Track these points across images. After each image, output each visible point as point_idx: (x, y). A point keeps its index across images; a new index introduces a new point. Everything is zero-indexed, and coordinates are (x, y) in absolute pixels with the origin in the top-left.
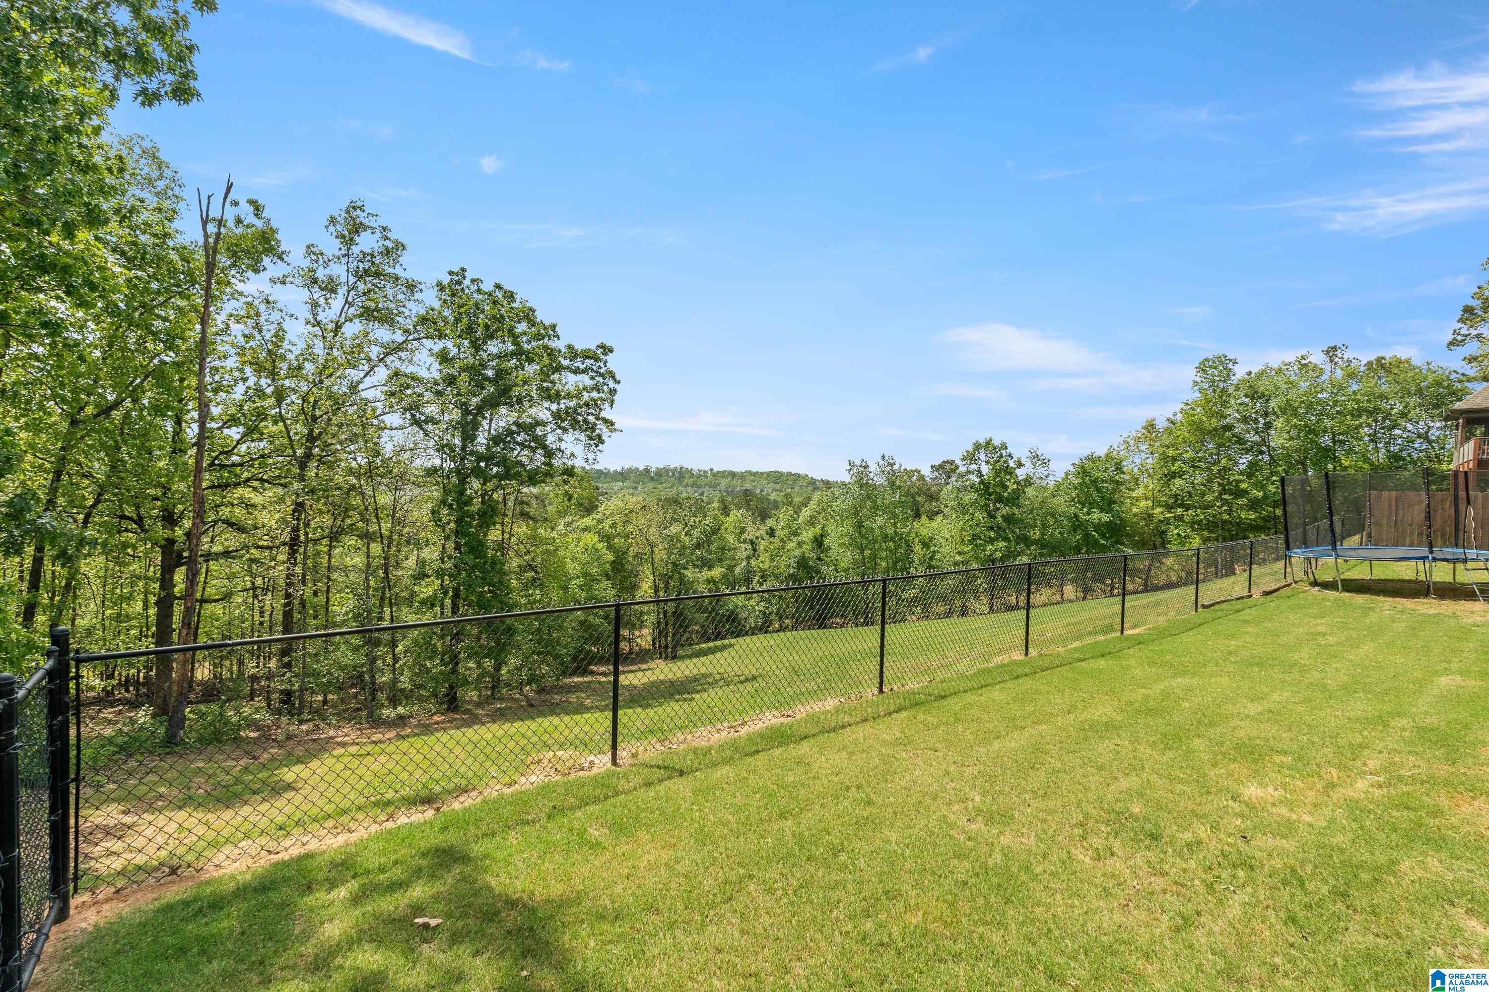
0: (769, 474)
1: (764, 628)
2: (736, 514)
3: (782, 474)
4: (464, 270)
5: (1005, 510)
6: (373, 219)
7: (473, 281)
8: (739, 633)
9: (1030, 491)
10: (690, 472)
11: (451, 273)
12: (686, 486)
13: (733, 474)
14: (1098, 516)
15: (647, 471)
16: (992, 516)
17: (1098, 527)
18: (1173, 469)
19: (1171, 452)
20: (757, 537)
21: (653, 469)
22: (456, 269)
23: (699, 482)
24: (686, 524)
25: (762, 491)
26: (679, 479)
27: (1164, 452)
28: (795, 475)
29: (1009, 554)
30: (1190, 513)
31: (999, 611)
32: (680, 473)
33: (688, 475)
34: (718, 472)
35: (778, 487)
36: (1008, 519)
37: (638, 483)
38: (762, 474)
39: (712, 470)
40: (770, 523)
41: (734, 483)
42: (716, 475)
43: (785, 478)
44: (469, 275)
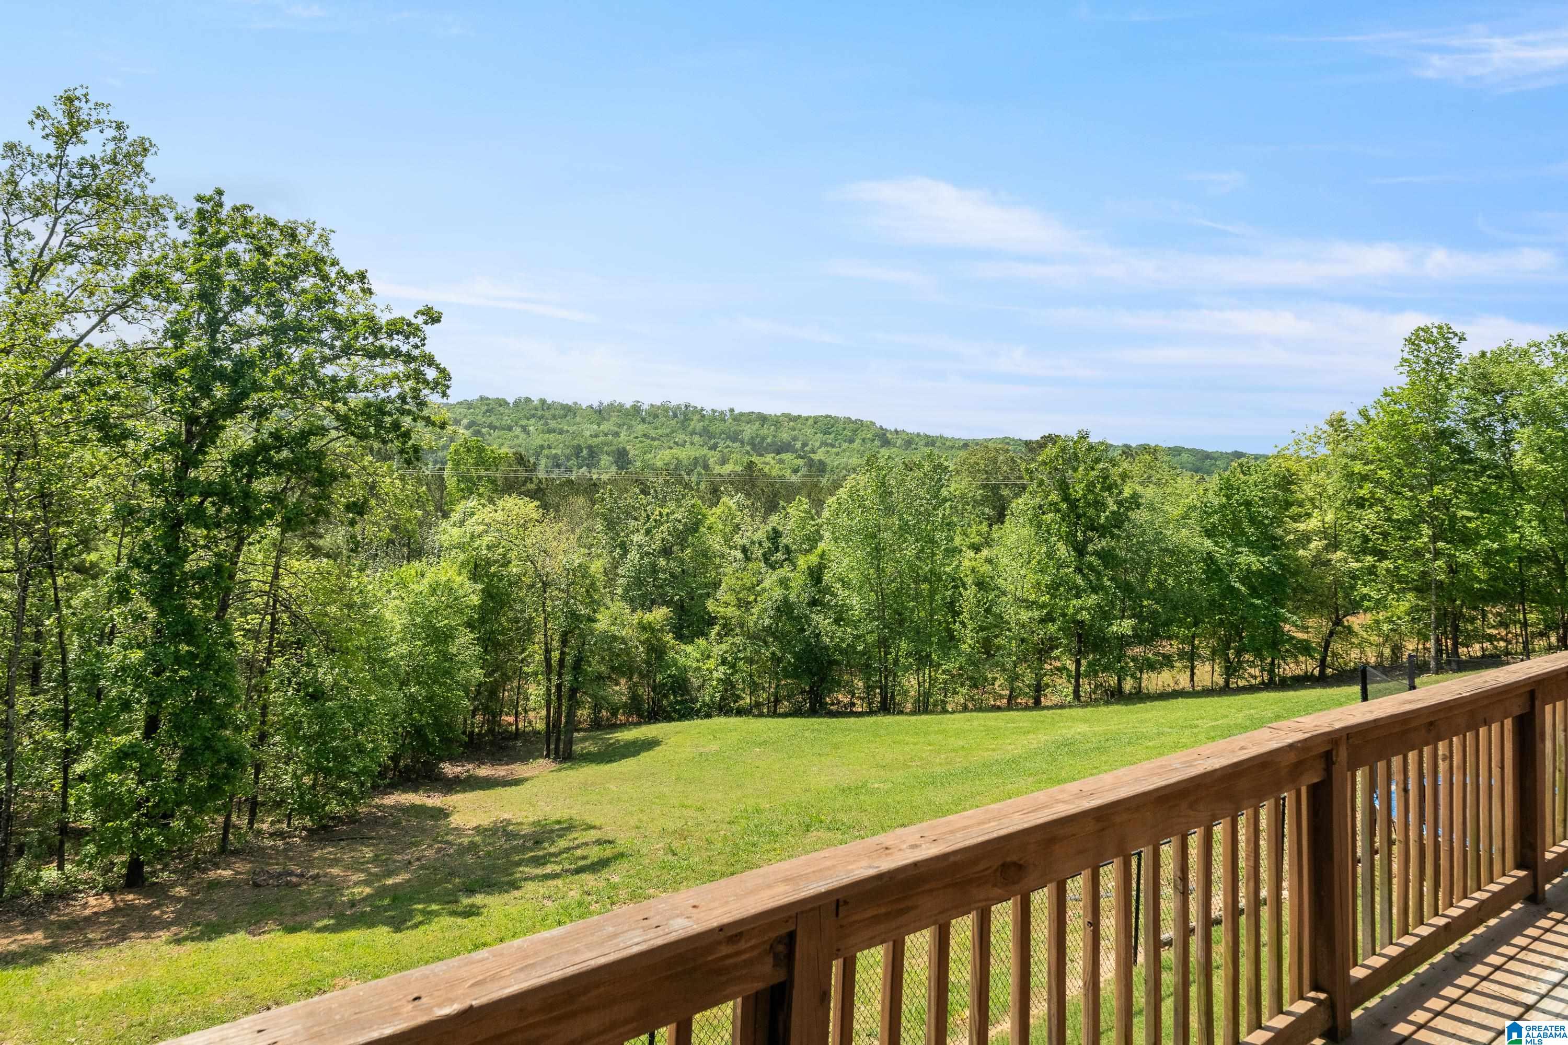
0: (816, 420)
1: (724, 708)
2: (730, 502)
3: (836, 419)
4: (220, 193)
5: (1103, 544)
6: (104, 111)
7: (236, 209)
8: (686, 712)
9: (1140, 516)
10: (700, 412)
11: (199, 199)
12: (693, 433)
13: (763, 419)
14: (1249, 559)
15: (636, 409)
16: (1081, 551)
17: (1247, 577)
18: (1361, 493)
19: (1358, 467)
20: (753, 543)
21: (645, 407)
22: (208, 192)
23: (712, 428)
24: (648, 517)
25: (804, 445)
26: (683, 422)
27: (1346, 466)
28: (856, 422)
29: (1105, 615)
30: (1387, 564)
31: (1092, 702)
32: (685, 414)
33: (696, 418)
34: (741, 414)
35: (830, 439)
36: (1106, 557)
37: (620, 426)
38: (807, 419)
39: (732, 410)
40: (774, 520)
41: (764, 431)
42: (739, 418)
43: (841, 426)
44: (229, 202)
